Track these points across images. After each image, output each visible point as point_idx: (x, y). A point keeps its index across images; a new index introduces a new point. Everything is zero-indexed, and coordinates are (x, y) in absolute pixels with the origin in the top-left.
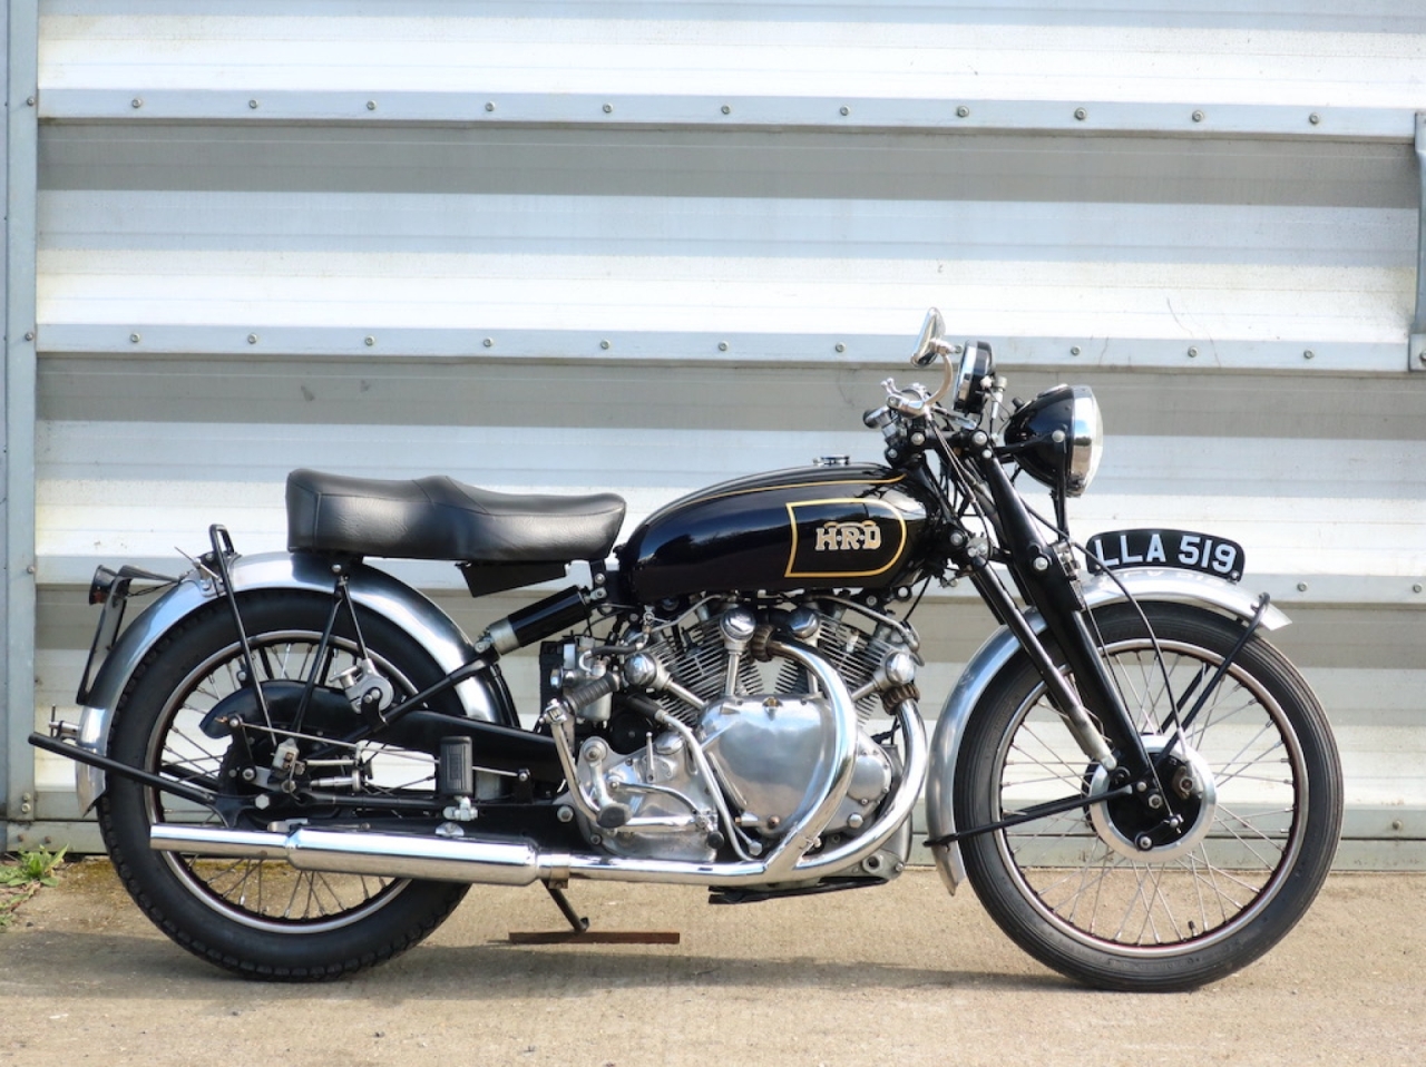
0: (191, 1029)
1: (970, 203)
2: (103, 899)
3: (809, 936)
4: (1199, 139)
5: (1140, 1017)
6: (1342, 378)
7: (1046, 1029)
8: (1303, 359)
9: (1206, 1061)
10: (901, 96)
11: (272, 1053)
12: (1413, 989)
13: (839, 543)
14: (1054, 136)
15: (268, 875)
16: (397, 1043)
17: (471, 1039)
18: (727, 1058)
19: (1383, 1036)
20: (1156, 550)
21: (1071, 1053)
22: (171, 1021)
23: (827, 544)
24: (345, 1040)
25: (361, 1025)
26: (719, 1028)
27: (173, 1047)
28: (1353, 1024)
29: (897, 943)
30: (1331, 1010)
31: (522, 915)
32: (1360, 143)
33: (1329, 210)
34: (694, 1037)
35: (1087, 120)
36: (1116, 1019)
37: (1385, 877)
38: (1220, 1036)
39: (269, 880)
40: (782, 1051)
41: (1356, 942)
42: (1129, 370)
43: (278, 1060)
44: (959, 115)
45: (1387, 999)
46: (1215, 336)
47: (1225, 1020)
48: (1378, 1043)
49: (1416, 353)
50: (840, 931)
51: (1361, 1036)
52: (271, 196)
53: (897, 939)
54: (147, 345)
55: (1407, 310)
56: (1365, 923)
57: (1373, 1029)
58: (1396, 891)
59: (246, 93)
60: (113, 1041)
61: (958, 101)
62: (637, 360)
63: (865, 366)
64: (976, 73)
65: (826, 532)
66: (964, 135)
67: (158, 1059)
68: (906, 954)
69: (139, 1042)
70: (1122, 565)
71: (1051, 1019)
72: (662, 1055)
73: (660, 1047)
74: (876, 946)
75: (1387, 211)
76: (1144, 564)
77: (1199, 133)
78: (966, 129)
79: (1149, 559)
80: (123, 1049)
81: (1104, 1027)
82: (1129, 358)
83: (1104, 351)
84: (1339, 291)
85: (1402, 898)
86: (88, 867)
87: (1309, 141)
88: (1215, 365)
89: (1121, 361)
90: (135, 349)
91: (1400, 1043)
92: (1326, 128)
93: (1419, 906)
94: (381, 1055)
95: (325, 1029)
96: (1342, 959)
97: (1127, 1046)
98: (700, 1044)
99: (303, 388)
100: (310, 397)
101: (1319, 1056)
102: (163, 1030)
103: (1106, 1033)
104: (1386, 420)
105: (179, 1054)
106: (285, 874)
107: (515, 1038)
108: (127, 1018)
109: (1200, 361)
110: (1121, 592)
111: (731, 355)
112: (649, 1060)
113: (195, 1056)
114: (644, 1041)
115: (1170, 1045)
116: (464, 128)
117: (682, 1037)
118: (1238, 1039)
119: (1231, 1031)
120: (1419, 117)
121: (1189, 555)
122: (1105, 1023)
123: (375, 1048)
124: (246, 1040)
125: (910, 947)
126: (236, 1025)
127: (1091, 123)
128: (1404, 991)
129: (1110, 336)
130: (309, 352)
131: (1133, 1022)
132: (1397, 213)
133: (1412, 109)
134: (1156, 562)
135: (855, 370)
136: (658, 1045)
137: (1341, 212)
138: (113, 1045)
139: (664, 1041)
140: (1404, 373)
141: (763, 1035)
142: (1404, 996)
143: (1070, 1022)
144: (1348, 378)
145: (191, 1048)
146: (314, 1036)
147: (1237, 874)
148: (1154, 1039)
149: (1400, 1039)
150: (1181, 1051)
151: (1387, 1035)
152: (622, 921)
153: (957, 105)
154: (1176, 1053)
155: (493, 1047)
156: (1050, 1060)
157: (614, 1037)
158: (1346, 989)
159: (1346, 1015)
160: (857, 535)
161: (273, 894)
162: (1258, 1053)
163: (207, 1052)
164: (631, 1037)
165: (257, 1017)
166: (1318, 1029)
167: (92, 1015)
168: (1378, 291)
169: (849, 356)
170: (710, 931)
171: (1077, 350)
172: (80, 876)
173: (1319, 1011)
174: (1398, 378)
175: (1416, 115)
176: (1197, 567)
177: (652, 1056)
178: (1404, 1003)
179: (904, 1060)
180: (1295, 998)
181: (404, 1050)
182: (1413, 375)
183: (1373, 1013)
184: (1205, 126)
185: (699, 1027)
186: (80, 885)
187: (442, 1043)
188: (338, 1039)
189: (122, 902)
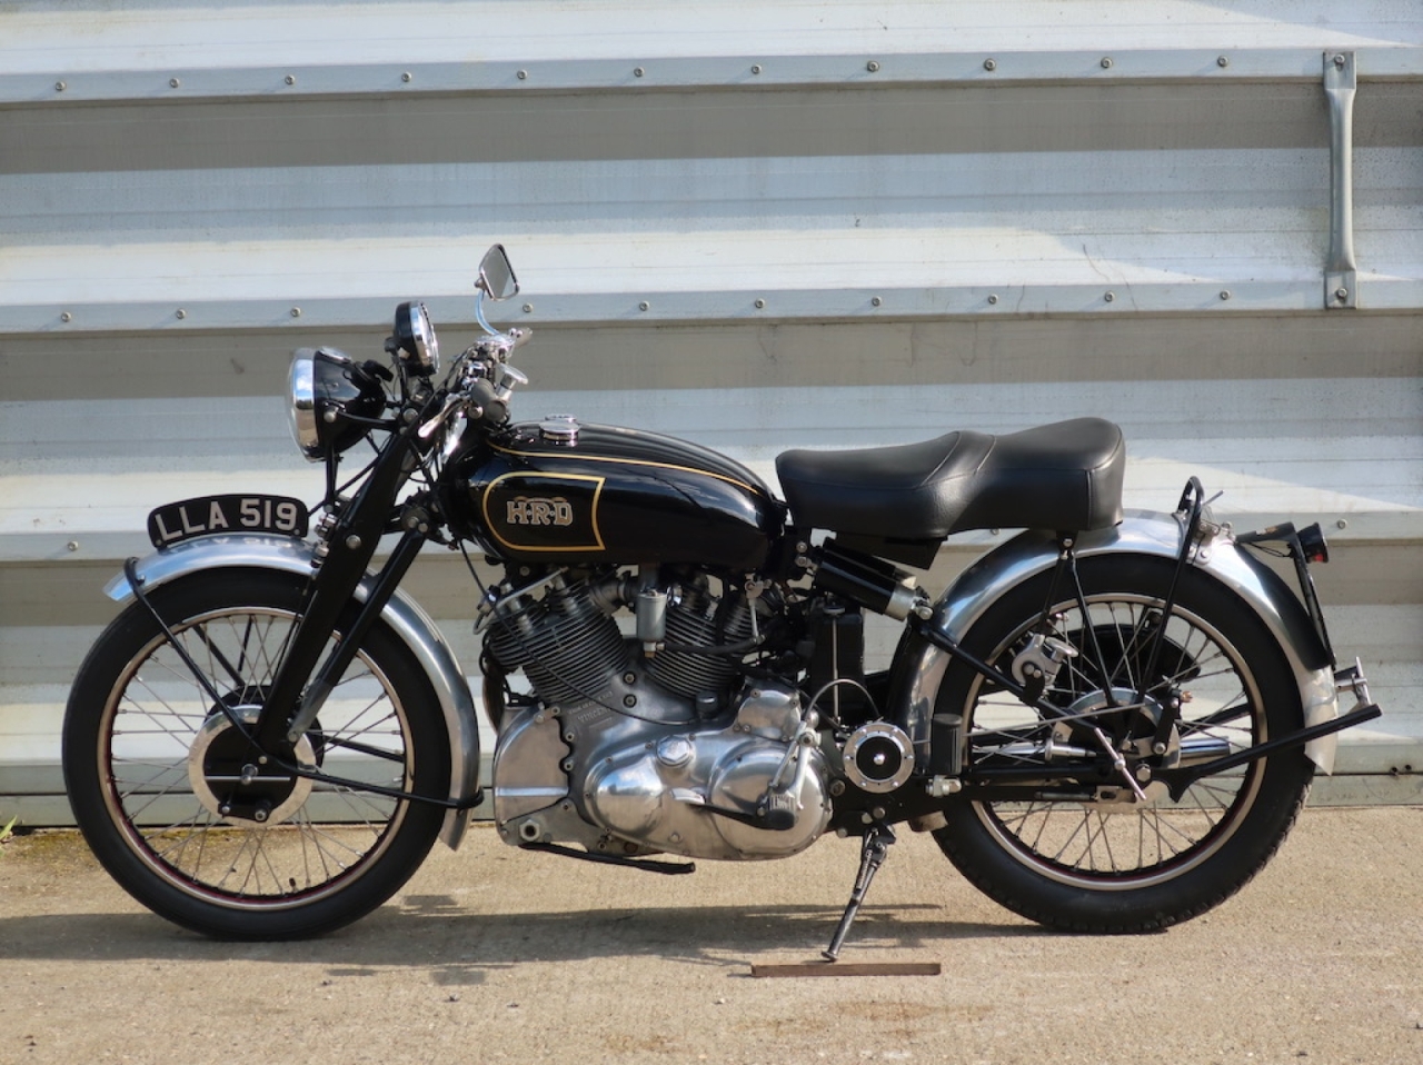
0: (109, 984)
1: (885, 157)
2: (45, 868)
3: (734, 882)
4: (1109, 86)
5: (1047, 948)
6: (1259, 317)
7: (952, 961)
8: (1218, 298)
9: (1105, 986)
10: (812, 52)
11: (185, 1003)
12: (1325, 915)
14: (965, 88)
15: (211, 841)
16: (309, 991)
17: (382, 986)
18: (631, 996)
19: (1287, 959)
21: (972, 982)
22: (91, 978)
24: (258, 990)
25: (277, 976)
26: (628, 969)
27: (89, 1001)
28: (1259, 949)
29: (820, 886)
30: (1240, 937)
31: (454, 870)
32: (1268, 84)
33: (1242, 152)
34: (602, 978)
35: (997, 70)
36: (1023, 951)
37: (1318, 812)
38: (1124, 963)
39: (212, 846)
40: (687, 988)
41: (1277, 873)
42: (1047, 316)
43: (189, 1010)
44: (869, 69)
45: (1298, 925)
46: (1130, 280)
47: (1131, 948)
48: (1280, 966)
49: (1332, 290)
50: (765, 877)
51: (1266, 960)
52: (197, 173)
53: (820, 882)
54: (79, 324)
55: (1323, 249)
56: (1289, 854)
57: (1279, 953)
58: (1327, 825)
59: (168, 72)
60: (32, 997)
61: (869, 56)
62: (560, 323)
63: (785, 321)
64: (886, 28)
66: (876, 90)
67: (72, 1012)
68: (826, 896)
69: (57, 997)
71: (959, 951)
72: (568, 996)
73: (567, 988)
74: (799, 890)
75: (1299, 151)
77: (1107, 80)
78: (876, 83)
80: (39, 1004)
81: (1010, 958)
82: (1047, 306)
83: (1021, 299)
84: (1254, 232)
85: (1331, 831)
86: (36, 839)
87: (1218, 84)
88: (1132, 309)
89: (1039, 308)
90: (66, 327)
91: (1304, 966)
92: (1234, 70)
93: (1347, 838)
94: (291, 1003)
95: (241, 980)
96: (1260, 889)
97: (1029, 974)
98: (606, 984)
99: (233, 361)
100: (241, 370)
101: (1219, 980)
102: (83, 986)
103: (1010, 963)
104: (1305, 358)
105: (94, 1007)
106: (227, 840)
107: (425, 984)
108: (49, 976)
109: (1118, 305)
111: (652, 314)
112: (554, 1000)
113: (109, 1008)
114: (552, 983)
115: (1072, 973)
116: (382, 100)
117: (590, 978)
118: (1141, 965)
119: (1136, 959)
120: (1327, 55)
122: (1012, 954)
123: (286, 997)
124: (161, 993)
125: (830, 889)
126: (154, 979)
127: (999, 74)
128: (1316, 918)
129: (1027, 284)
130: (237, 325)
131: (1039, 952)
132: (1310, 152)
133: (1320, 49)
135: (776, 326)
136: (566, 986)
137: (1255, 153)
138: (30, 1000)
139: (572, 982)
140: (1321, 311)
141: (671, 975)
142: (1315, 922)
143: (977, 954)
144: (1265, 317)
145: (106, 1002)
146: (229, 987)
147: (1171, 814)
148: (1058, 968)
149: (1304, 962)
150: (1083, 978)
151: (1291, 958)
152: (552, 873)
153: (868, 60)
154: (1077, 980)
155: (402, 992)
156: (950, 990)
157: (524, 979)
158: (1259, 917)
159: (1254, 940)
161: (213, 859)
162: (1158, 978)
163: (122, 1004)
164: (540, 979)
165: (177, 971)
166: (1223, 955)
167: (15, 973)
168: (1292, 231)
169: (769, 312)
170: (637, 880)
171: (994, 298)
172: (27, 847)
173: (1227, 938)
174: (1315, 317)
175: (1324, 54)
177: (557, 997)
178: (1314, 928)
179: (805, 993)
180: (1205, 927)
181: (314, 997)
182: (1331, 312)
183: (1281, 938)
184: (1113, 72)
185: (609, 969)
186: (25, 856)
187: (354, 990)
188: (252, 989)
189: (63, 870)
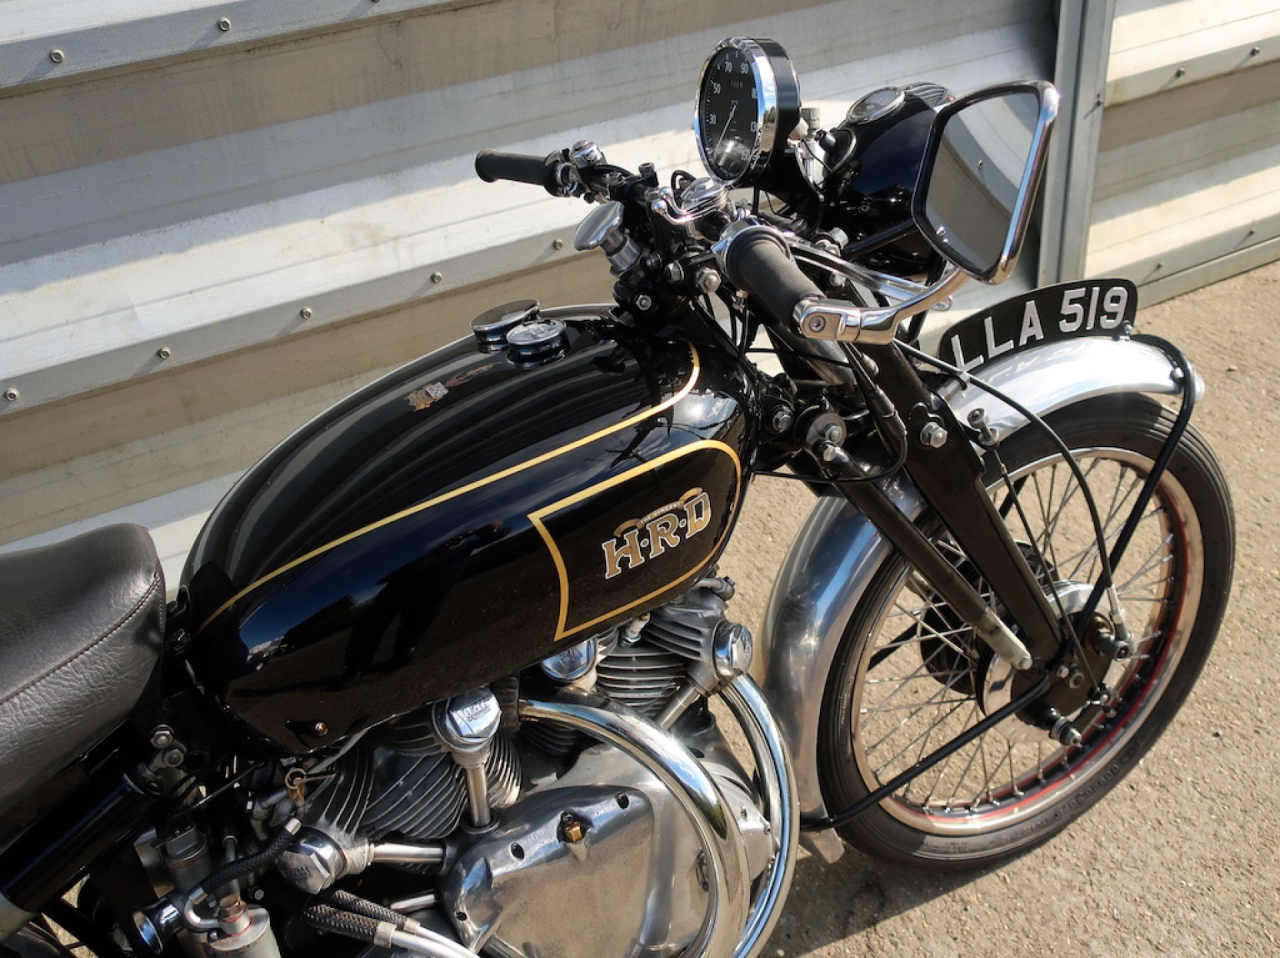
13: (645, 551)
20: (1031, 325)
23: (624, 562)
65: (621, 543)
70: (989, 362)
76: (1017, 349)
79: (1023, 341)
110: (1023, 417)
121: (1072, 318)
134: (1033, 343)
160: (676, 523)
176: (1082, 332)
